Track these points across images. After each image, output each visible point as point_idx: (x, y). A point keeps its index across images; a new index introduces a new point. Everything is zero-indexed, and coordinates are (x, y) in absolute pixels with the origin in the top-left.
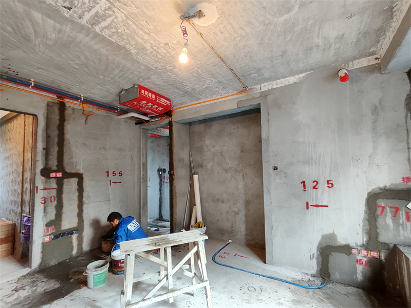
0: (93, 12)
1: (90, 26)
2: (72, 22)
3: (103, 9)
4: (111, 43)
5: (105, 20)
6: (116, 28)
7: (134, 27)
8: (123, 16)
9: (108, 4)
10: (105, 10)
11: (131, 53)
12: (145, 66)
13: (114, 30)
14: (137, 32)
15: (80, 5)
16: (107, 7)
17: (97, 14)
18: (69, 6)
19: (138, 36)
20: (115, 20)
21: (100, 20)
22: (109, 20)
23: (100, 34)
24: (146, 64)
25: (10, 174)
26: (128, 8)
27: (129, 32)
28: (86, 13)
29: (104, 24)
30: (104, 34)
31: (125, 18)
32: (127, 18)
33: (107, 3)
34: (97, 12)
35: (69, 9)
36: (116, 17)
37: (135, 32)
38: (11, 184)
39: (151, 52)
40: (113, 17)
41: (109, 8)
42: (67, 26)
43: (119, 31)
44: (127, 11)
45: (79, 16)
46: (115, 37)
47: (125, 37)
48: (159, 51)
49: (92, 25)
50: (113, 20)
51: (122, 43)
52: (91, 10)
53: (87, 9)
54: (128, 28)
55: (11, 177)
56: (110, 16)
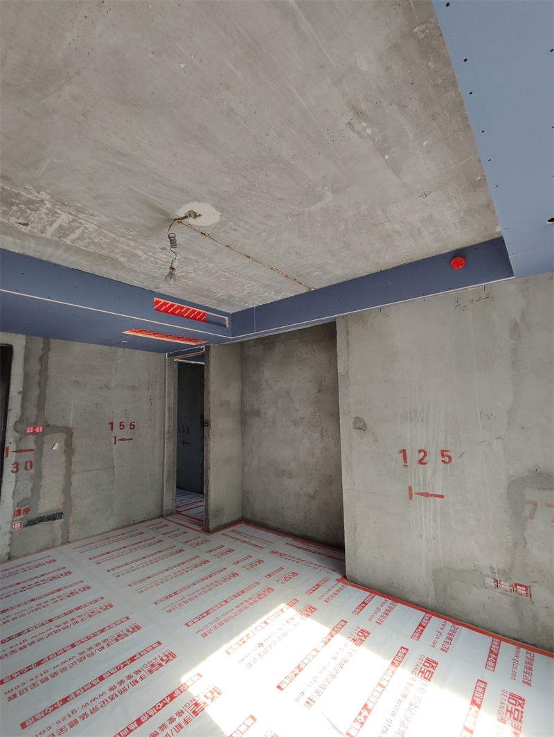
0: (56, 225)
1: (57, 239)
2: (34, 237)
3: (67, 222)
4: (89, 254)
5: (73, 232)
6: (90, 238)
7: (113, 235)
8: (95, 226)
9: (71, 217)
10: (70, 222)
11: (120, 262)
12: (145, 274)
13: (88, 241)
14: (118, 239)
15: (37, 220)
16: (71, 220)
17: (61, 227)
18: (25, 222)
19: (122, 244)
20: (86, 231)
21: (68, 232)
22: (78, 232)
23: (73, 246)
24: (146, 272)
26: (97, 218)
27: (108, 240)
28: (48, 227)
29: (73, 236)
30: (77, 245)
31: (97, 228)
32: (99, 227)
33: (69, 216)
34: (60, 225)
35: (27, 225)
36: (86, 228)
37: (116, 240)
39: (147, 259)
40: (82, 228)
41: (73, 220)
42: (29, 241)
43: (95, 240)
44: (96, 220)
45: (41, 230)
46: (92, 247)
47: (106, 246)
48: (157, 256)
49: (59, 238)
50: (83, 231)
51: (103, 253)
52: (52, 224)
53: (47, 223)
54: (105, 237)
56: (78, 228)
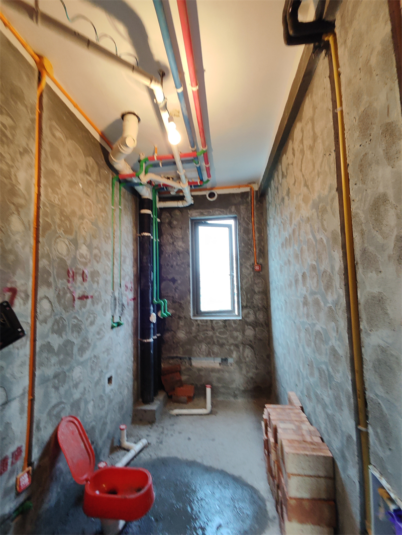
25: (297, 281)
38: (303, 310)
55: (302, 290)
